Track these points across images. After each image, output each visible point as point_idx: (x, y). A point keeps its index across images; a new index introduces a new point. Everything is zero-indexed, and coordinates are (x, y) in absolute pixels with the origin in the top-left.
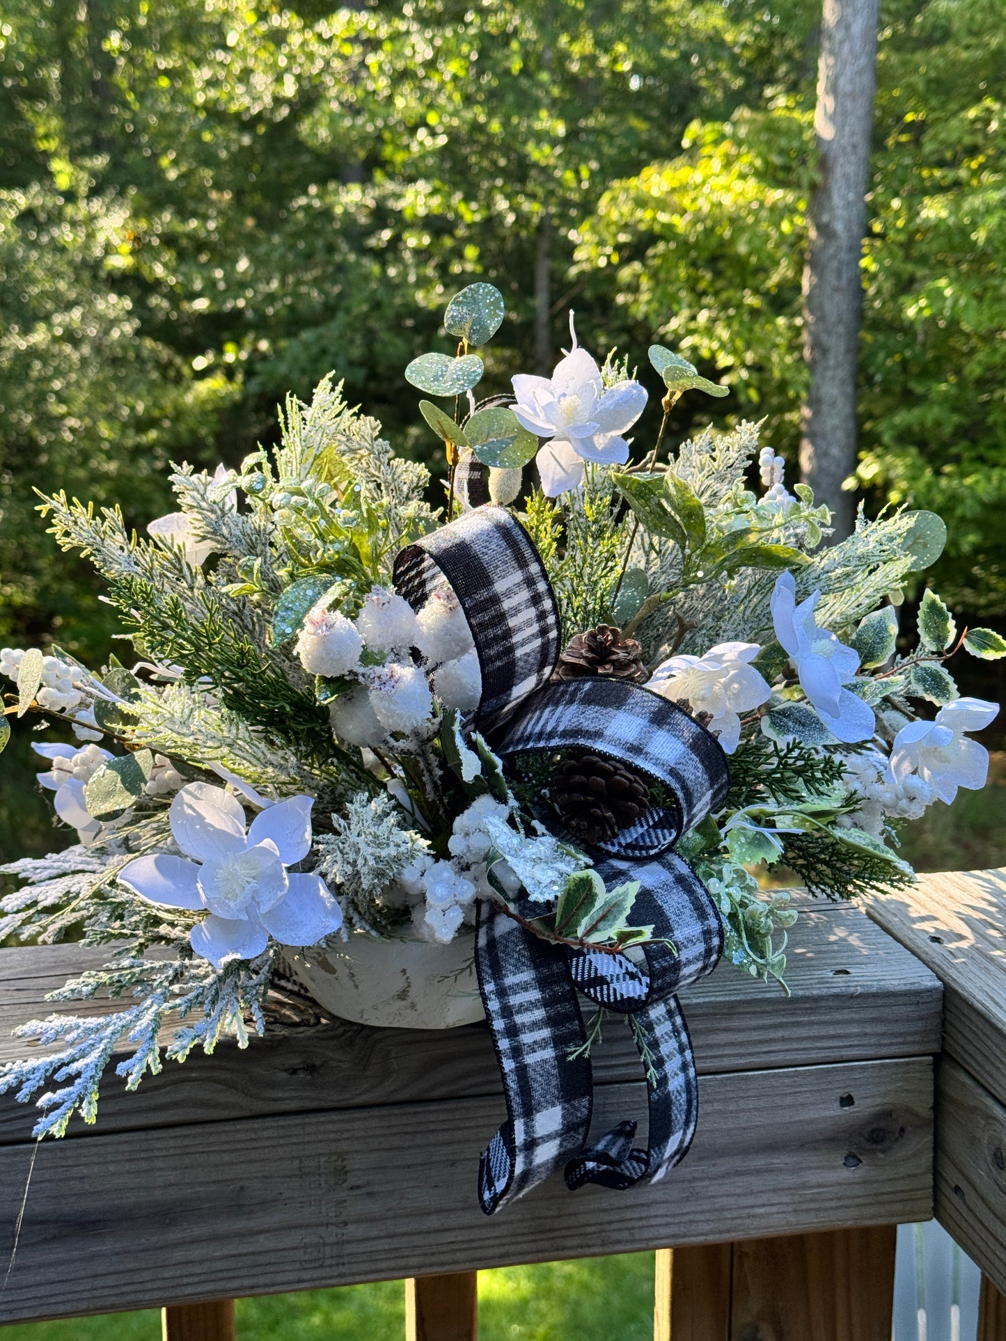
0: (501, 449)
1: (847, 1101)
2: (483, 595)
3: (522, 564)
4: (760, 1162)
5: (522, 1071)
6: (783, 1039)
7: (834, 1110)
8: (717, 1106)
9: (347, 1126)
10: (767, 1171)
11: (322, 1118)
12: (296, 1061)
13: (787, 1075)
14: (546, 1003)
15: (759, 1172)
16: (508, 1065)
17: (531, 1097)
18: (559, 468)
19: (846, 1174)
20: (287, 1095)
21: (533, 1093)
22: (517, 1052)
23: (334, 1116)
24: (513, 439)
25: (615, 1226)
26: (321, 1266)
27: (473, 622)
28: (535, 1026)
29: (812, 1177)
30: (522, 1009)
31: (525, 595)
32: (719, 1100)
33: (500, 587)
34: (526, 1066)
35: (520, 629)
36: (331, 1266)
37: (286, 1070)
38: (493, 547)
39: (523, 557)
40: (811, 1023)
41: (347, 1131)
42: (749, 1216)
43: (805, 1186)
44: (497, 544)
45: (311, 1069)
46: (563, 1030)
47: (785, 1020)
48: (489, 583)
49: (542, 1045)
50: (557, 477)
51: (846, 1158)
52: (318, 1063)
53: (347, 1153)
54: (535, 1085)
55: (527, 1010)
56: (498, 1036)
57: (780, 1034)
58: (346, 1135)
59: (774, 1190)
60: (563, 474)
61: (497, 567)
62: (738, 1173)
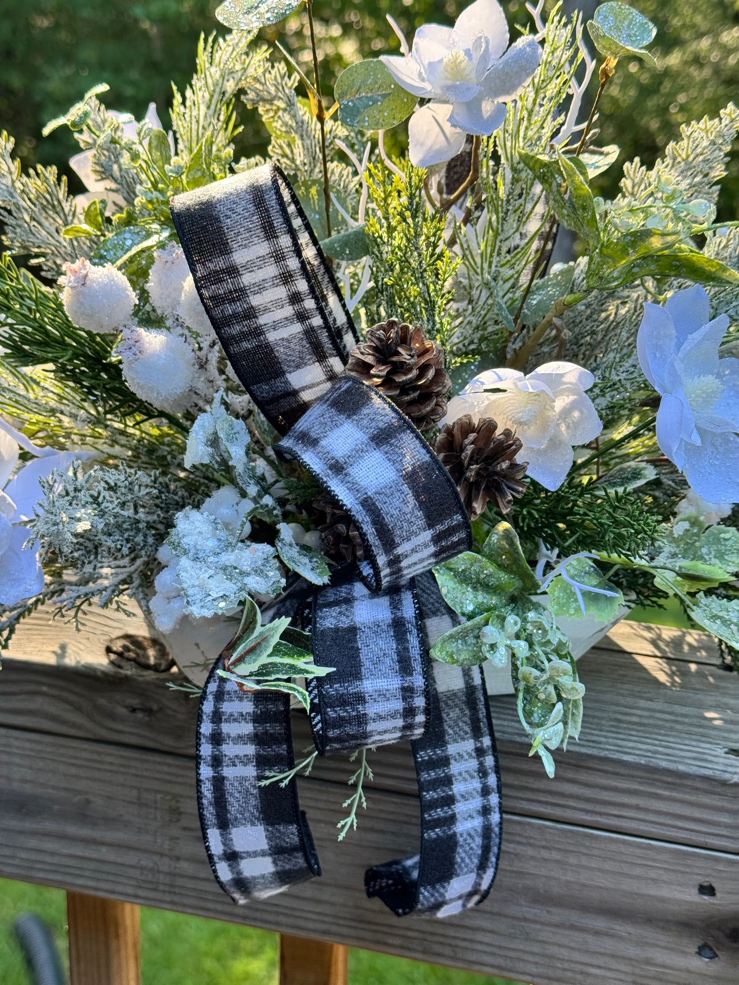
0: (367, 106)
1: (708, 890)
2: (219, 263)
3: (270, 233)
4: (600, 923)
5: (219, 782)
6: (638, 808)
7: (692, 896)
8: (556, 855)
9: (181, 772)
10: (606, 934)
11: (157, 758)
12: (135, 702)
13: (639, 846)
14: (257, 719)
15: (597, 933)
16: (206, 772)
17: (227, 811)
18: (441, 135)
19: (700, 964)
20: (127, 729)
21: (229, 808)
22: (217, 762)
23: (169, 760)
24: (384, 96)
25: (436, 939)
26: (155, 890)
27: (206, 293)
28: (240, 739)
29: (660, 956)
30: (232, 719)
31: (271, 270)
32: (559, 850)
33: (239, 257)
34: (224, 778)
35: (266, 310)
36: (164, 892)
37: (126, 707)
38: (239, 210)
39: (271, 226)
40: (674, 800)
41: (181, 776)
42: (582, 973)
43: (648, 962)
44: (246, 208)
45: (149, 711)
46: (268, 751)
47: (641, 788)
48: (225, 249)
49: (245, 759)
50: (437, 147)
51: (699, 948)
52: (155, 707)
53: (181, 796)
54: (231, 799)
55: (235, 720)
56: (203, 740)
57: (633, 801)
58: (180, 780)
59: (613, 956)
60: (444, 143)
61: (239, 233)
62: (573, 927)
